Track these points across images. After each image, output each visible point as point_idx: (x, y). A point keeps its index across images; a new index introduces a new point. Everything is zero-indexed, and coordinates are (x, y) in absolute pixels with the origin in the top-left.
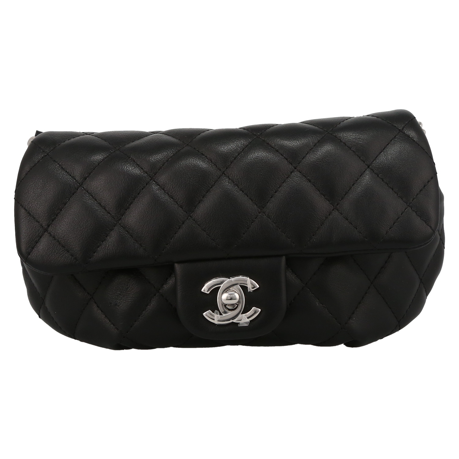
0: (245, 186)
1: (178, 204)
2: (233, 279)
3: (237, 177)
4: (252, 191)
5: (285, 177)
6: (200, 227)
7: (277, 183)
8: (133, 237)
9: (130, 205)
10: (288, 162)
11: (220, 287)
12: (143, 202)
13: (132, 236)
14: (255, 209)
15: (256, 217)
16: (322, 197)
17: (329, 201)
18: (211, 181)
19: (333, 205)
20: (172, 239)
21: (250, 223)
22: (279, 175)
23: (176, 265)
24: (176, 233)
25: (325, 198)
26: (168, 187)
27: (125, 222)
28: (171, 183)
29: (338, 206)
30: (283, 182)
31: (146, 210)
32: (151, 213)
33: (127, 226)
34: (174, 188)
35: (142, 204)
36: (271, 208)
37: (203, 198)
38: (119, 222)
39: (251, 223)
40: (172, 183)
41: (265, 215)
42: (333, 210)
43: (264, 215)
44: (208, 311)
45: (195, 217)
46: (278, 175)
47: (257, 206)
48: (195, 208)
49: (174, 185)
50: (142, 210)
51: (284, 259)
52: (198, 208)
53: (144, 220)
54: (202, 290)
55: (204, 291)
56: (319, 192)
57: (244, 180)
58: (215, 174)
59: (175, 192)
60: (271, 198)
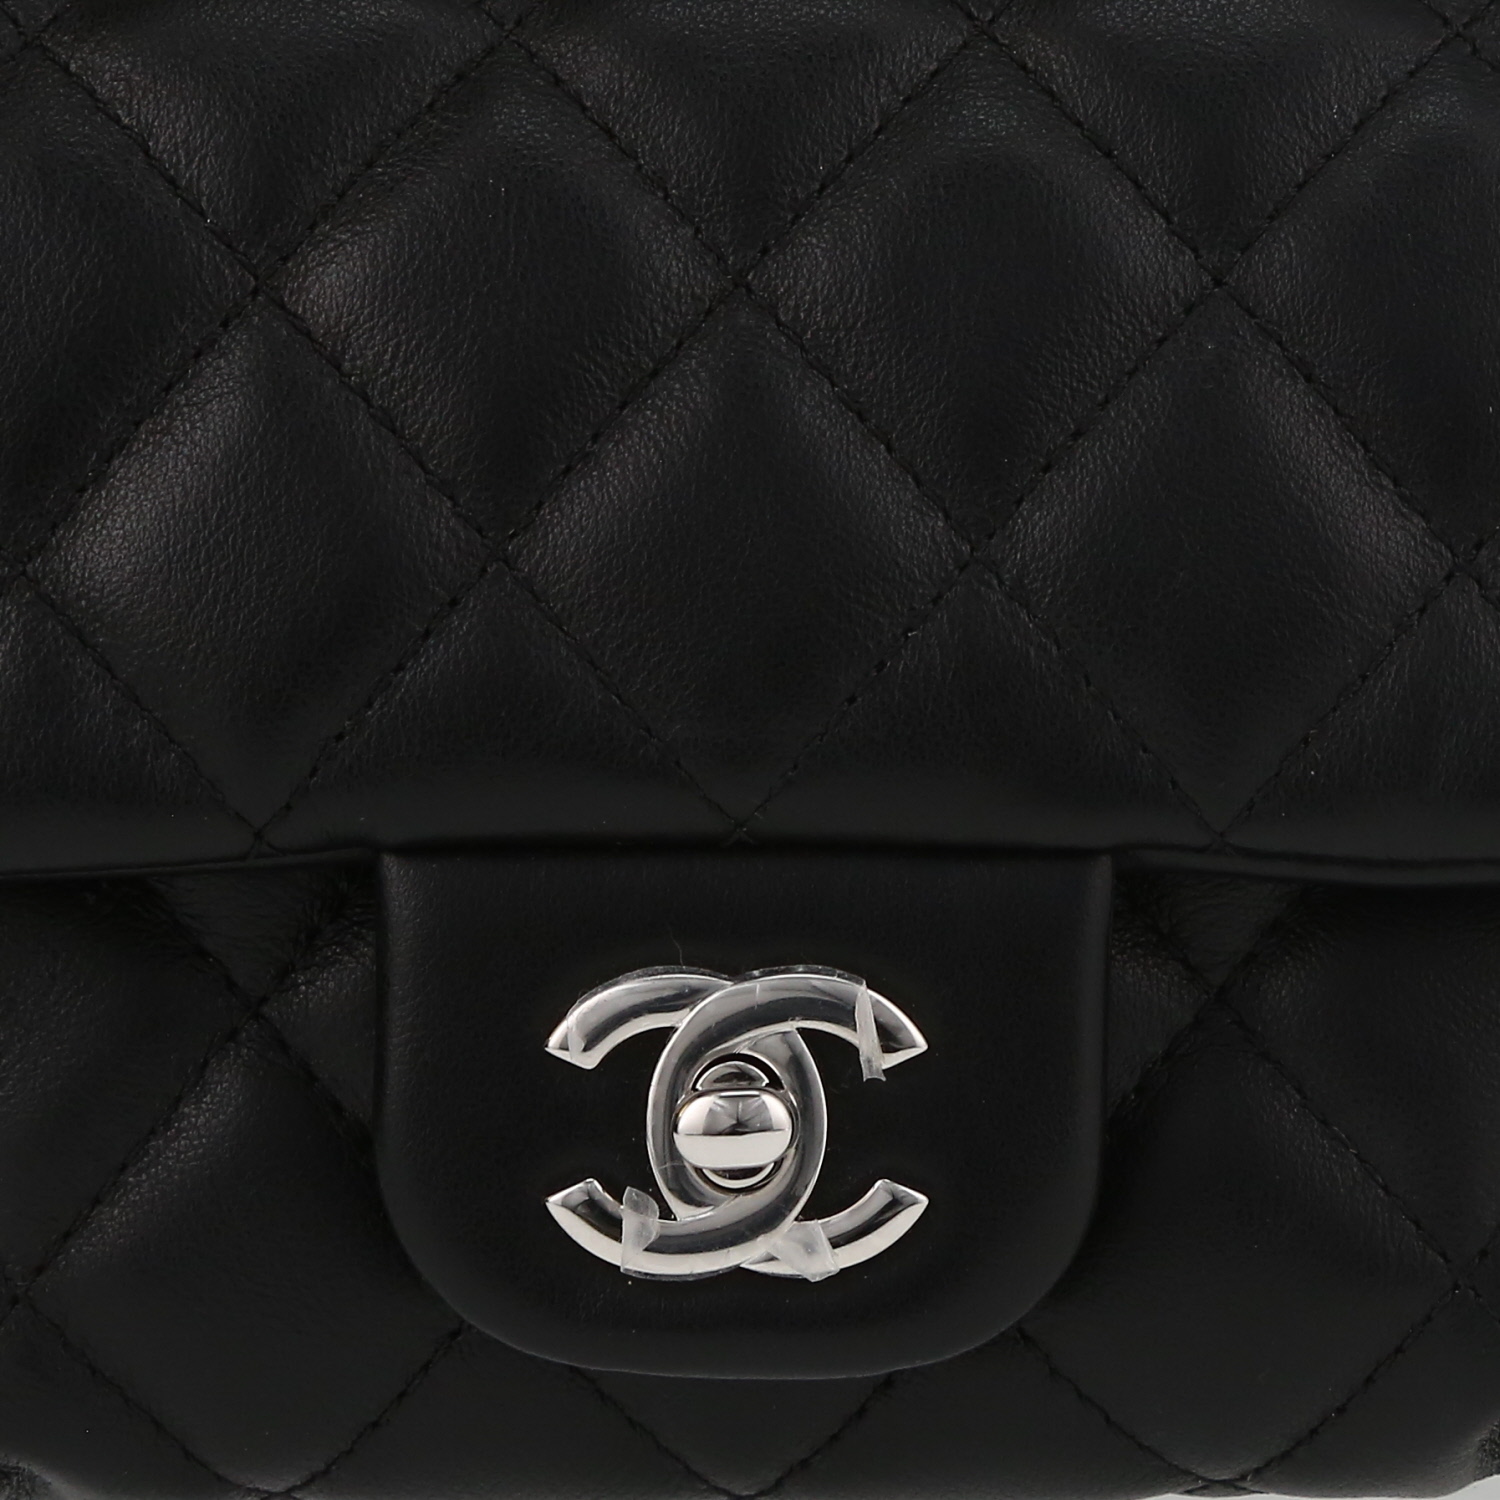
0: (876, 379)
1: (427, 472)
2: (761, 988)
3: (826, 311)
4: (921, 420)
5: (1144, 333)
6: (567, 634)
7: (1093, 376)
8: (114, 677)
9: (109, 461)
10: (1173, 233)
11: (672, 1030)
12: (196, 444)
13: (109, 669)
14: (934, 540)
15: (940, 596)
16: (1382, 487)
17: (1423, 515)
18: (655, 332)
19: (1449, 547)
20: (376, 705)
21: (900, 631)
22: (1111, 321)
23: (393, 869)
24: (400, 668)
25: (1402, 497)
26: (370, 354)
27: (67, 568)
28: (386, 324)
29: (1484, 552)
30: (1129, 366)
31: (214, 501)
32: (243, 521)
33: (79, 597)
34: (406, 363)
35: (189, 458)
36: (1043, 539)
37: (595, 438)
38: (29, 568)
39: (905, 634)
40: (396, 329)
41: (1001, 583)
42: (1448, 578)
43: (989, 585)
44: (581, 1185)
45: (538, 564)
46: (1102, 317)
47: (947, 517)
48: (539, 506)
49: (408, 343)
50: (186, 495)
51: (1100, 878)
52: (560, 509)
53: (198, 568)
54: (554, 1042)
55: (564, 1047)
56: (1367, 450)
57: (871, 342)
58: (681, 282)
59: (414, 388)
60: (1047, 469)
